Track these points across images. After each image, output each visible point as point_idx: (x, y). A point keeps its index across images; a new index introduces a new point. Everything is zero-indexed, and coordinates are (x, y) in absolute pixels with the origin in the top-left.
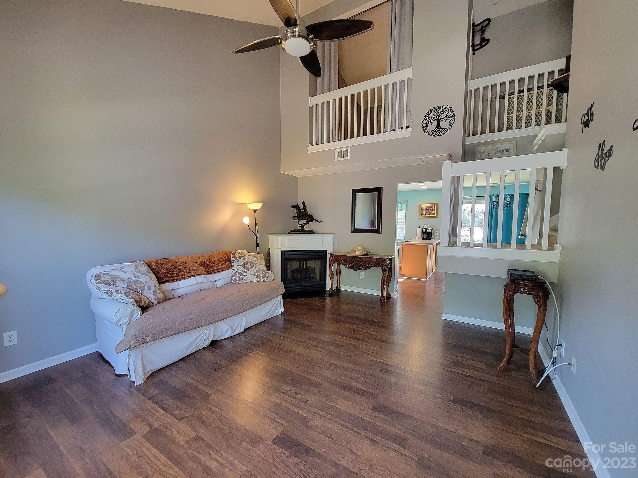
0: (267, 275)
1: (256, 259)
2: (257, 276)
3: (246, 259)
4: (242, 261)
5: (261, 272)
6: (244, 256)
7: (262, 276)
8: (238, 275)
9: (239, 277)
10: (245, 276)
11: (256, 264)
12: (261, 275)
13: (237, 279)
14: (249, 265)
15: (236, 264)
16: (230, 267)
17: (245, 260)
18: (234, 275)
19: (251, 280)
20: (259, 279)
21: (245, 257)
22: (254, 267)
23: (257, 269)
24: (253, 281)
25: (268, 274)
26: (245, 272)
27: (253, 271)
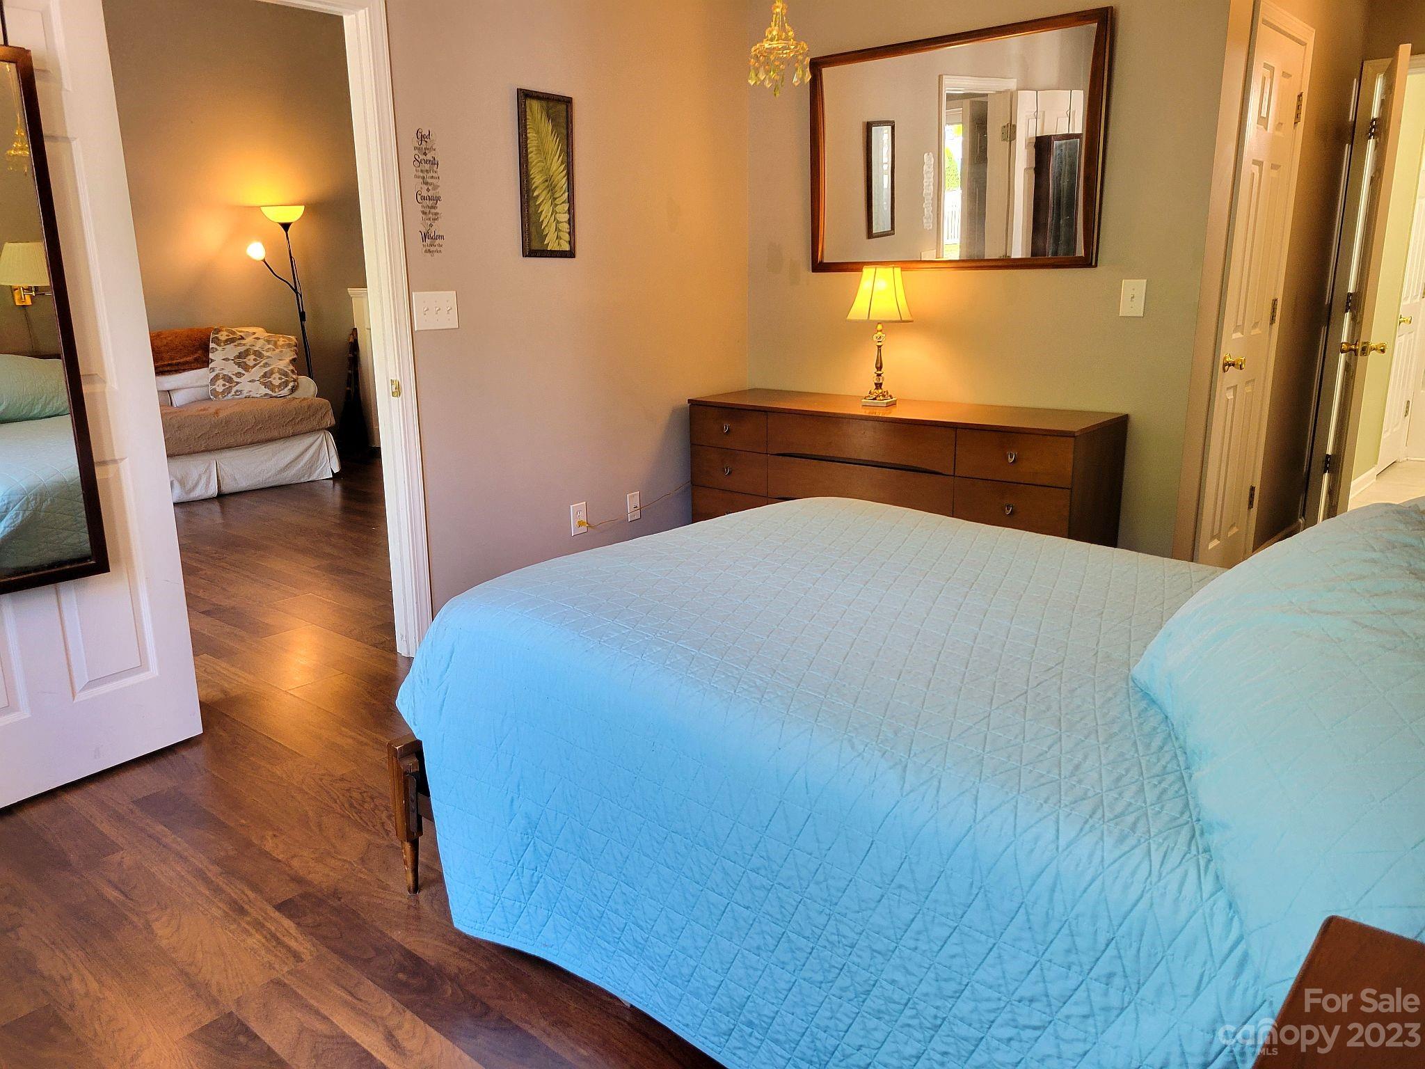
0: (291, 384)
1: (270, 346)
2: (266, 385)
3: (244, 345)
4: (232, 351)
5: (277, 375)
6: (242, 338)
7: (279, 386)
8: (221, 382)
9: (224, 385)
10: (238, 383)
11: (268, 357)
12: (277, 382)
13: (220, 389)
14: (250, 360)
15: (218, 356)
16: (204, 362)
17: (242, 349)
18: (214, 381)
19: (253, 394)
20: (270, 393)
21: (243, 342)
22: (261, 364)
23: (267, 369)
24: (258, 396)
25: (295, 381)
26: (239, 375)
27: (257, 372)
